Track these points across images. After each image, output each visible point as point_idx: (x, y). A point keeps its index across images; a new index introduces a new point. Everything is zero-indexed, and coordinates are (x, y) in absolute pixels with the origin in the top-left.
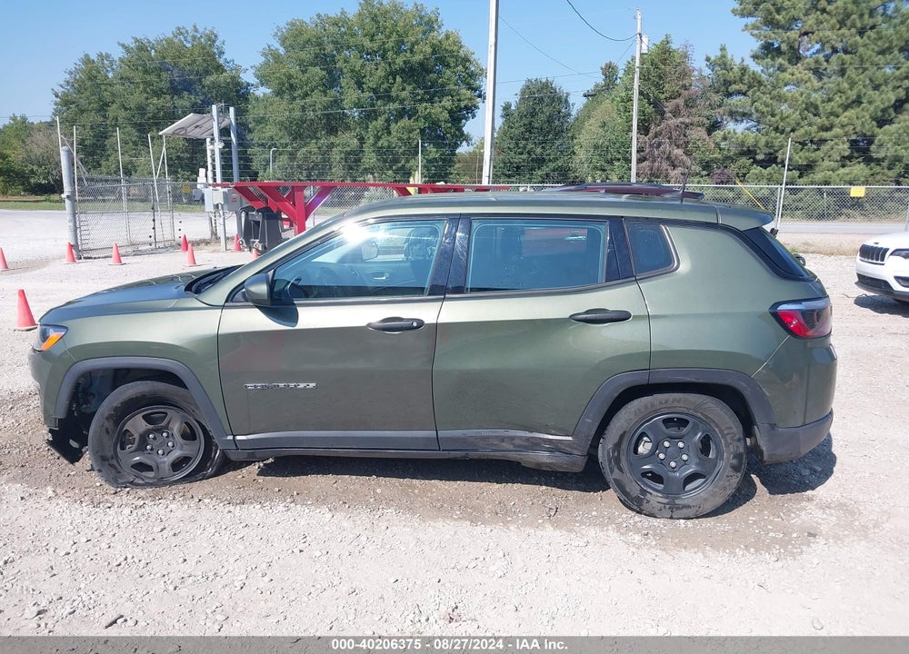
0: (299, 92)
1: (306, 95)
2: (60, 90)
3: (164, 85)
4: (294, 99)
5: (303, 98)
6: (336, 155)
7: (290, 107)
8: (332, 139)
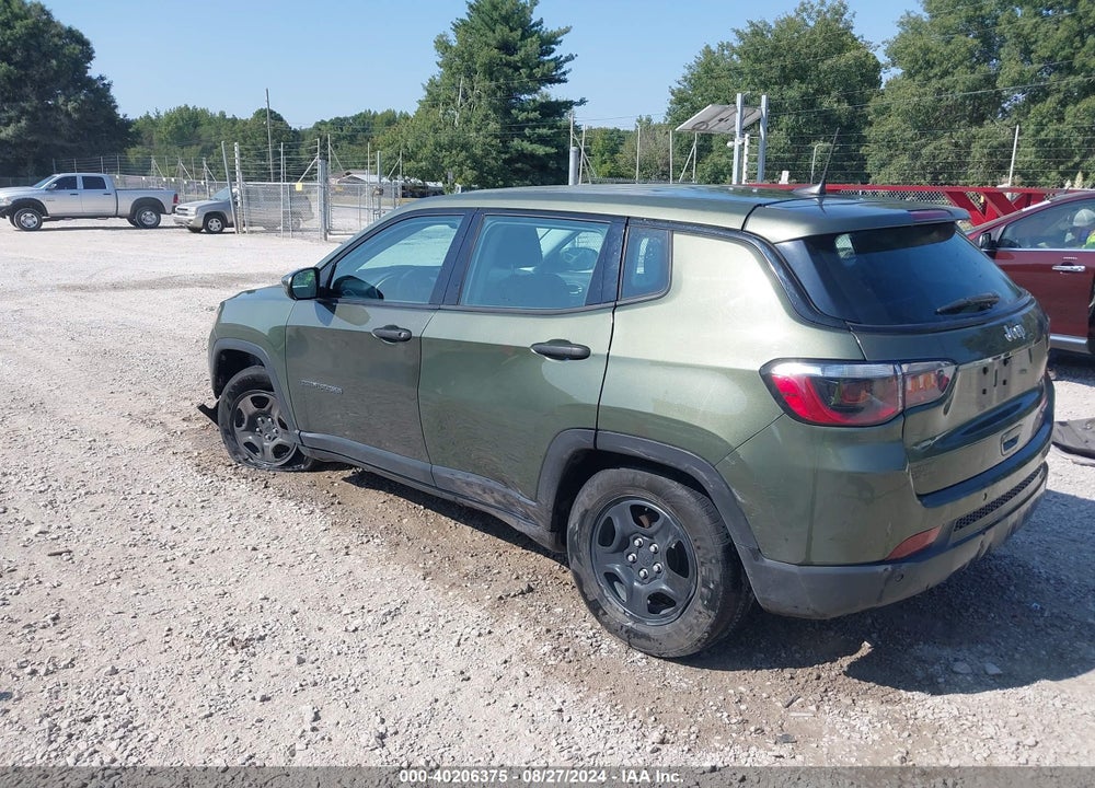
0: (936, 70)
1: (946, 73)
2: (676, 86)
3: (776, 73)
4: (929, 79)
5: (941, 77)
6: (977, 151)
7: (922, 90)
8: (974, 130)
